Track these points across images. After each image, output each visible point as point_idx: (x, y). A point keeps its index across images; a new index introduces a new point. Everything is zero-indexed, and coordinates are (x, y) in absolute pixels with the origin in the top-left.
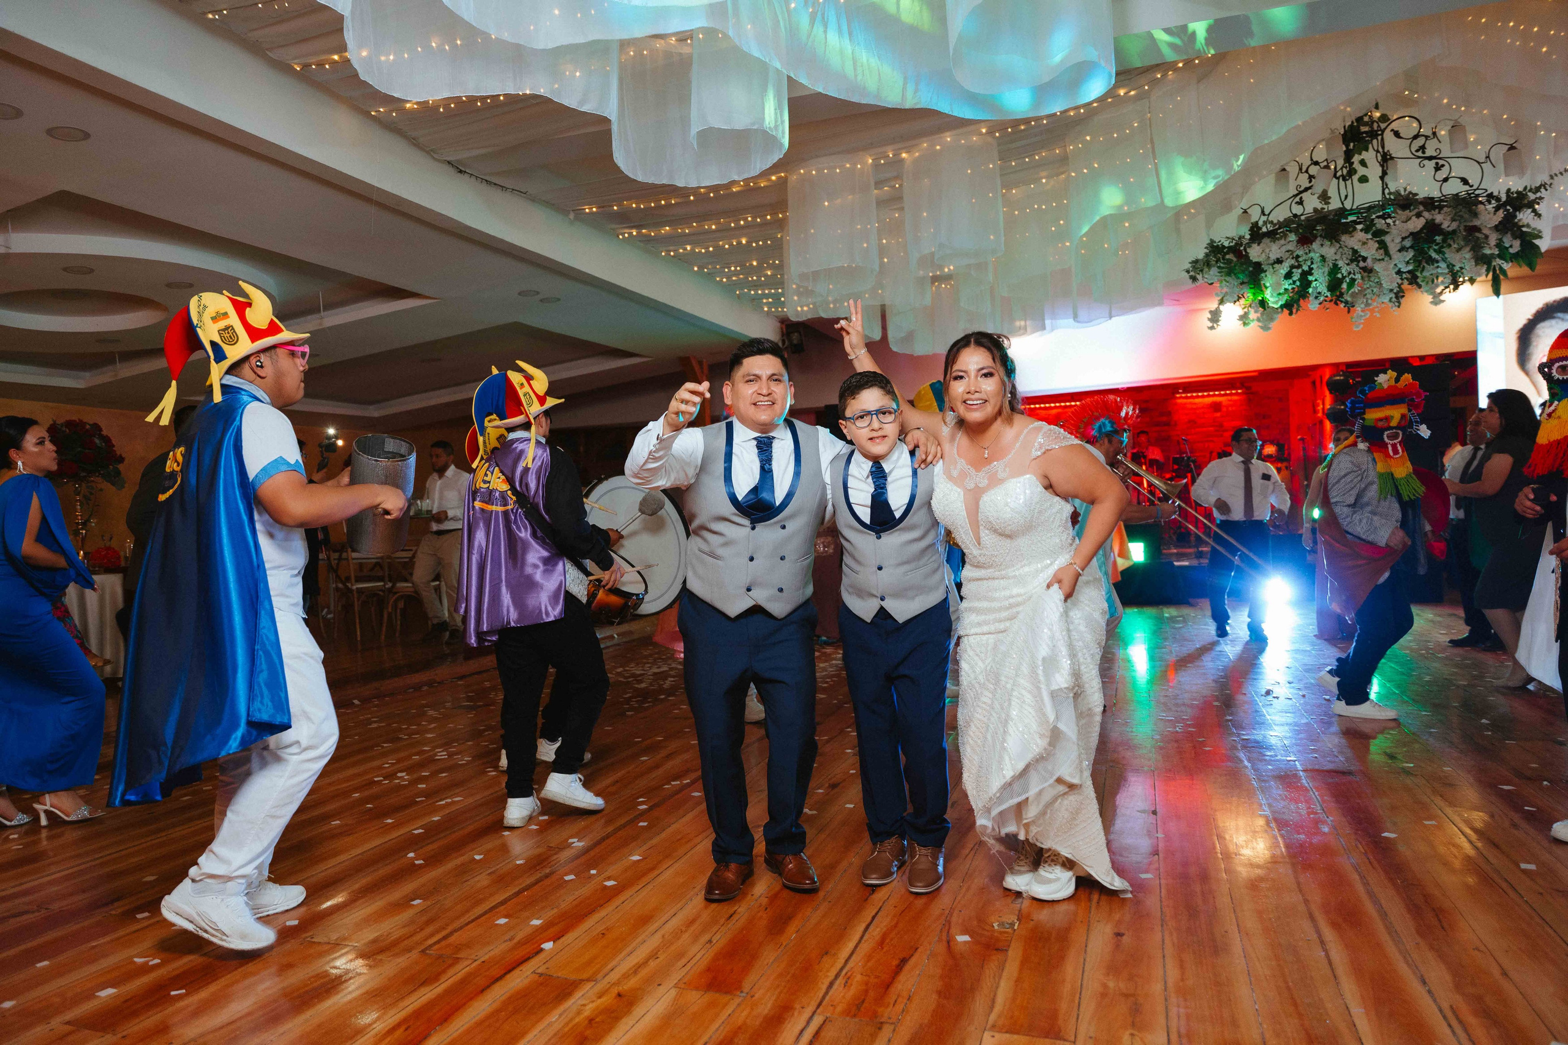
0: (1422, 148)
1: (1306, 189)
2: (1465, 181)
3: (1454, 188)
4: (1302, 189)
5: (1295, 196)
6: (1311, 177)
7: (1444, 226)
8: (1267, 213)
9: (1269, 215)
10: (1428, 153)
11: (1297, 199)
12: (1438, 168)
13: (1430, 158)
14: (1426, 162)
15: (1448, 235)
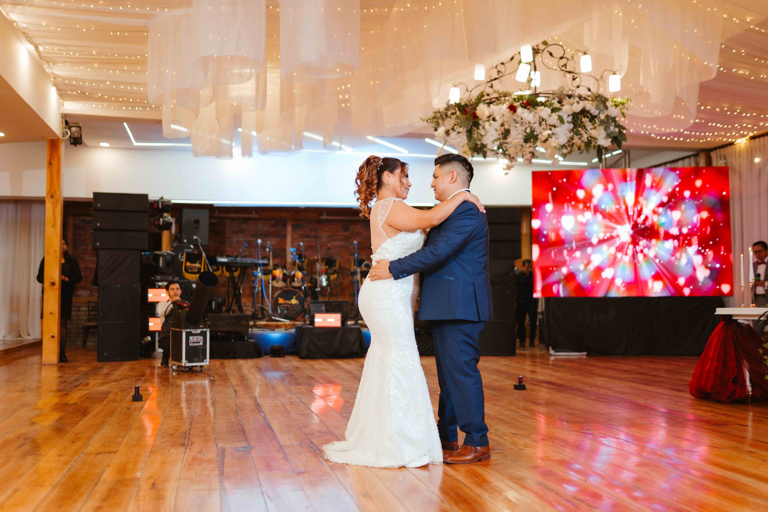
0: (565, 65)
1: (496, 79)
2: (589, 90)
3: (583, 92)
4: (493, 78)
5: (489, 82)
6: (499, 72)
7: (592, 112)
8: (470, 90)
9: (471, 91)
10: (568, 69)
11: (490, 84)
12: (574, 79)
13: (570, 72)
14: (567, 74)
15: (592, 118)
